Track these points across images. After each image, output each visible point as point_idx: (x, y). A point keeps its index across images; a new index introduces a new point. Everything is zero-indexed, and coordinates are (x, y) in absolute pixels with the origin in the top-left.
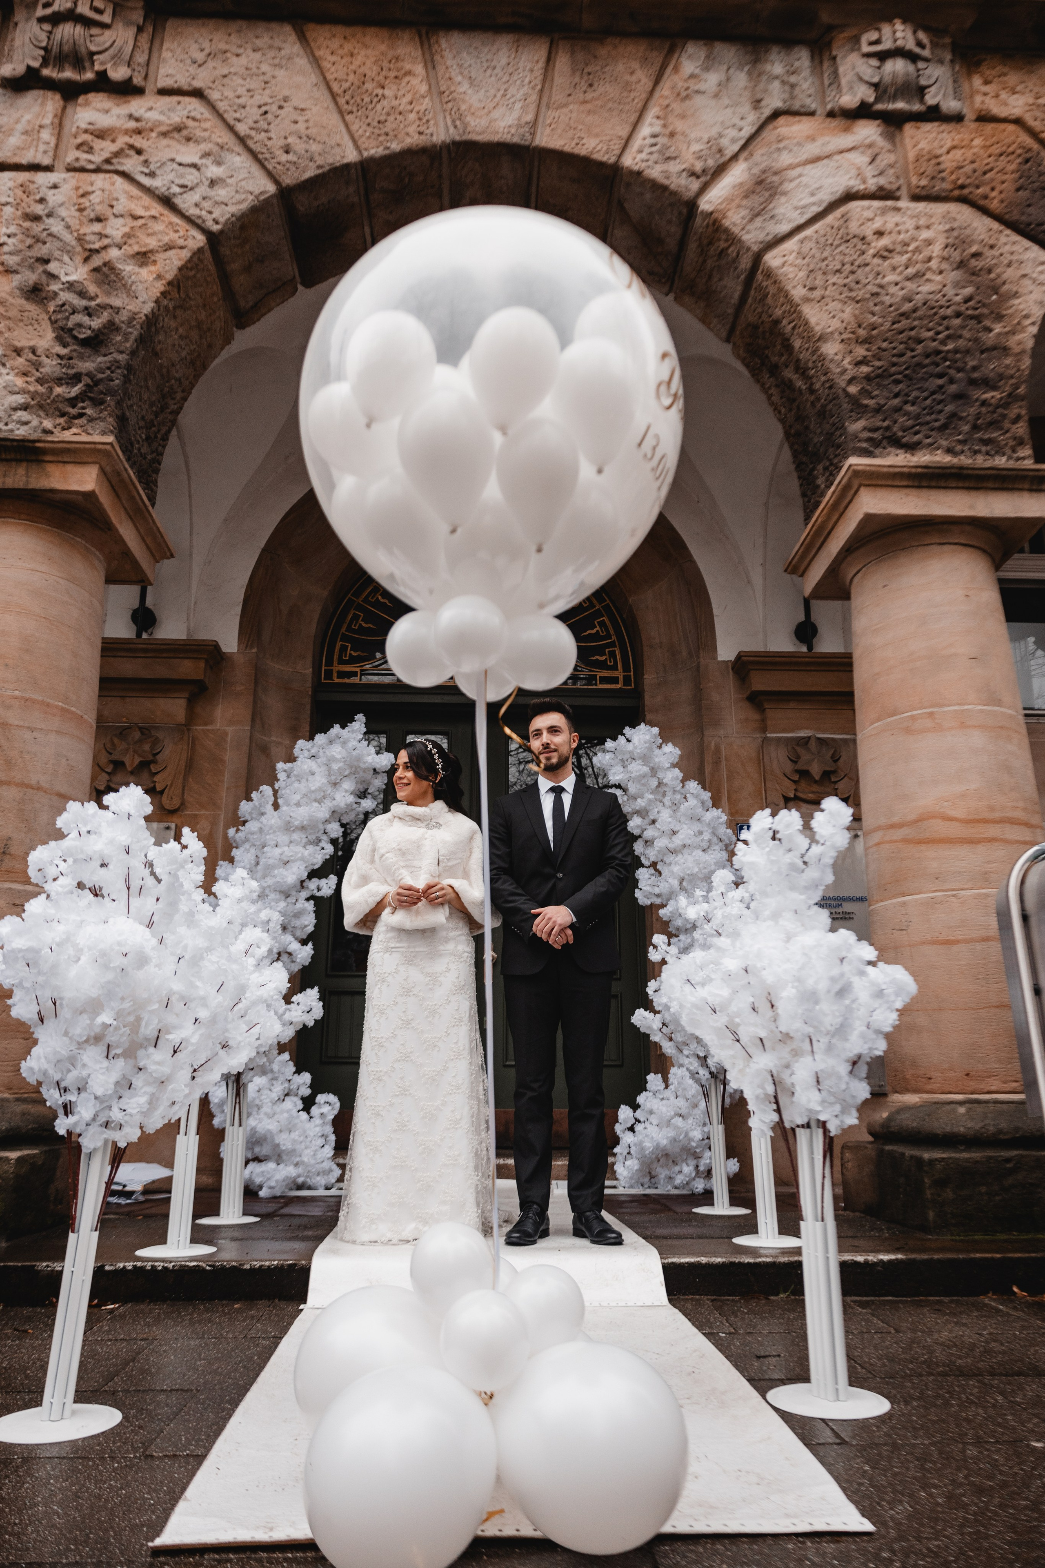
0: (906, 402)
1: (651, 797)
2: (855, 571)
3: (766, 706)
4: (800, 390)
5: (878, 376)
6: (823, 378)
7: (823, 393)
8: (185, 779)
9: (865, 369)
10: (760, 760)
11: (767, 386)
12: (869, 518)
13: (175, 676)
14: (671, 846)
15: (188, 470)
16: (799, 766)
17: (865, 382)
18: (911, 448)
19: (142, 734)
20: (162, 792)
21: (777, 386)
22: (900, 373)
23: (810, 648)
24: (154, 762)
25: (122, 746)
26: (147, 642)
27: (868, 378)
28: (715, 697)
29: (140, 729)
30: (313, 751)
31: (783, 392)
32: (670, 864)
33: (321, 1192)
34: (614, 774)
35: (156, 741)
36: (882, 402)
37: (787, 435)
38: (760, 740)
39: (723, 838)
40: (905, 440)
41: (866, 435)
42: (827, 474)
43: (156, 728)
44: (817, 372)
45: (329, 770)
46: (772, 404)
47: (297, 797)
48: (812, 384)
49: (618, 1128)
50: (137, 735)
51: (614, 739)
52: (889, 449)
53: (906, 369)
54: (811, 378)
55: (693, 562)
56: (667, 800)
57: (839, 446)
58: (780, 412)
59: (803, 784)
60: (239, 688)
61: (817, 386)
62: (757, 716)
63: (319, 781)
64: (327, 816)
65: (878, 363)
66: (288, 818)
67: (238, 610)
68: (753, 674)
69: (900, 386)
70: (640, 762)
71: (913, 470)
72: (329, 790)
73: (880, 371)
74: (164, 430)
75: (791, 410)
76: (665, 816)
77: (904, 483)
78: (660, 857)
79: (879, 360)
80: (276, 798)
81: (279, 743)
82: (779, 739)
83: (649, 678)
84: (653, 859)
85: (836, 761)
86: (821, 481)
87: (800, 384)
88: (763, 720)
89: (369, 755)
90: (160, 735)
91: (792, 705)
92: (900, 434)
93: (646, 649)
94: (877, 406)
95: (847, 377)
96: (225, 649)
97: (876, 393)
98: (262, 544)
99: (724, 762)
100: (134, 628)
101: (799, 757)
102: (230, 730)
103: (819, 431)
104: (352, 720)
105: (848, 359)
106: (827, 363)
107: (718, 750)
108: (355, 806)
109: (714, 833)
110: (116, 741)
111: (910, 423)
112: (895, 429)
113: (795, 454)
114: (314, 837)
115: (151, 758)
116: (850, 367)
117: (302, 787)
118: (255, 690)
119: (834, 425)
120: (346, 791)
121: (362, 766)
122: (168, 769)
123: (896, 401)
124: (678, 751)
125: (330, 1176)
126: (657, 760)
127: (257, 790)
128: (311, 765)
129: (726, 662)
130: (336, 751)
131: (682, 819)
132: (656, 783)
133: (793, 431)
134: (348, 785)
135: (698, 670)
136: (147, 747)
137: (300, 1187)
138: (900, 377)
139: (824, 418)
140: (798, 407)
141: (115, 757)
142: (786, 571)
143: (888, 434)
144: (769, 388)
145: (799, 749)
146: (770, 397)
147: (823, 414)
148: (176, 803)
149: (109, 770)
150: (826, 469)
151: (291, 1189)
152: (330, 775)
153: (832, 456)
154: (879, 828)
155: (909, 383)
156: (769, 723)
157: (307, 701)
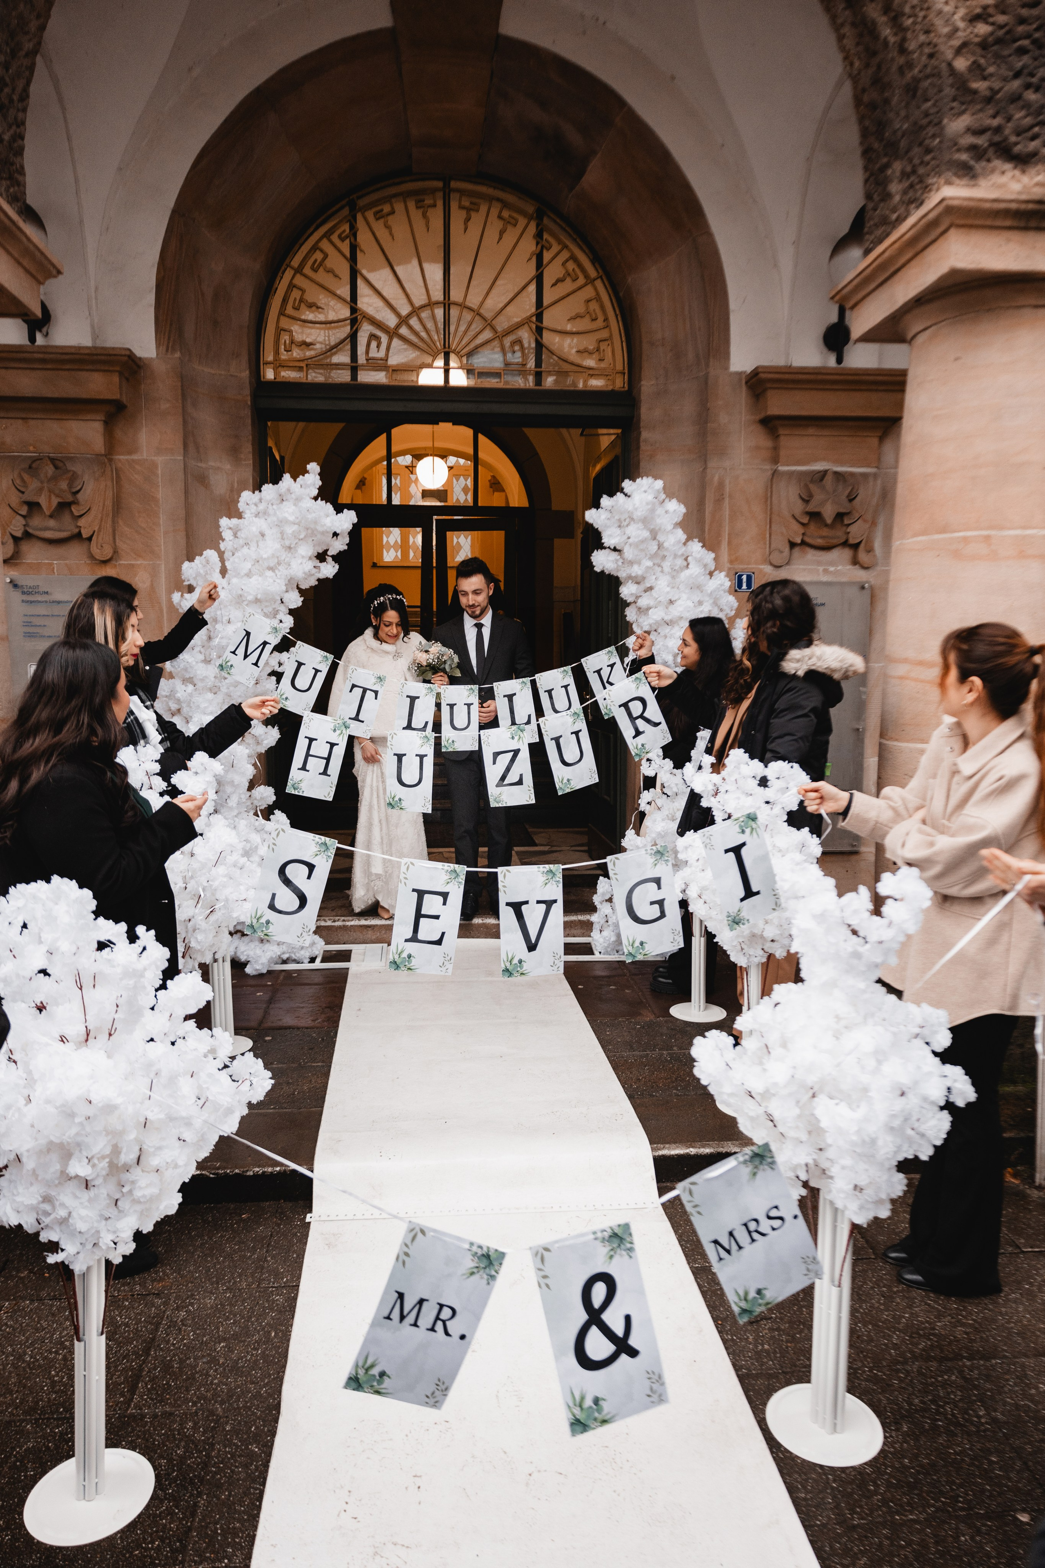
0: (1028, 86)
1: (649, 563)
2: (921, 328)
3: (781, 431)
4: (886, 43)
5: (999, 41)
6: (922, 38)
7: (920, 59)
8: (114, 522)
9: (983, 29)
10: (768, 497)
11: (840, 21)
12: (954, 273)
13: (84, 396)
14: (667, 618)
15: (61, 100)
16: (811, 508)
17: (979, 51)
18: (1023, 161)
19: (56, 467)
20: (90, 539)
21: (854, 25)
22: (1028, 36)
23: (839, 360)
24: (75, 502)
25: (34, 484)
26: (45, 349)
27: (984, 45)
28: (723, 418)
29: (52, 460)
30: (262, 507)
31: (861, 35)
32: (666, 637)
33: (307, 966)
34: (610, 536)
35: (74, 477)
36: (997, 85)
37: (858, 101)
38: (770, 473)
39: (725, 608)
40: (1017, 149)
41: (970, 140)
42: (906, 184)
43: (71, 459)
44: (915, 23)
45: (282, 533)
46: (842, 49)
47: (248, 565)
48: (904, 40)
49: (596, 899)
50: (50, 470)
51: (611, 495)
52: (997, 163)
53: (1037, 29)
54: (906, 30)
55: (709, 234)
56: (666, 565)
57: (928, 151)
58: (852, 64)
59: (812, 527)
60: (164, 406)
61: (912, 46)
62: (769, 444)
63: (271, 547)
64: (284, 588)
65: (1001, 19)
66: (240, 592)
67: (151, 298)
68: (770, 393)
69: (1025, 59)
70: (640, 525)
71: (1023, 206)
72: (284, 555)
73: (1001, 33)
74: (21, 84)
75: (867, 66)
76: (662, 585)
77: (1008, 223)
78: (656, 628)
79: (1004, 13)
80: (222, 561)
81: (219, 468)
82: (791, 474)
83: (647, 386)
84: (646, 628)
85: (851, 500)
86: (895, 188)
87: (886, 32)
88: (776, 448)
89: (327, 516)
90: (77, 468)
91: (811, 431)
92: (1013, 139)
93: (645, 346)
94: (988, 93)
95: (956, 43)
96: (139, 353)
97: (991, 69)
98: (172, 204)
99: (727, 501)
100: (25, 327)
101: (811, 496)
102: (160, 460)
103: (903, 113)
104: (305, 472)
105: (961, 12)
106: (932, 16)
107: (721, 485)
108: (315, 570)
109: (715, 603)
110: (26, 477)
111: (1028, 121)
112: (1007, 132)
113: (865, 134)
114: (270, 609)
115: (70, 498)
116: (961, 25)
117: (251, 552)
118: (183, 407)
119: (927, 114)
120: (303, 557)
121: (320, 529)
122: (93, 512)
123: (1016, 84)
124: (682, 509)
125: (314, 949)
126: (658, 521)
127: (201, 555)
128: (261, 524)
129: (740, 374)
130: (288, 511)
131: (682, 587)
132: (656, 547)
133: (866, 98)
134: (307, 550)
135: (706, 383)
136: (64, 485)
137: (285, 962)
138: (1026, 42)
139: (914, 96)
140: (879, 67)
141: (29, 497)
142: (832, 298)
143: (997, 138)
144: (842, 25)
145: (811, 486)
146: (840, 38)
147: (912, 90)
148: (108, 552)
149: (24, 513)
150: (905, 175)
151: (276, 963)
152: (283, 539)
153: (916, 161)
154: (905, 661)
155: (1037, 53)
156: (782, 453)
157: (247, 413)
